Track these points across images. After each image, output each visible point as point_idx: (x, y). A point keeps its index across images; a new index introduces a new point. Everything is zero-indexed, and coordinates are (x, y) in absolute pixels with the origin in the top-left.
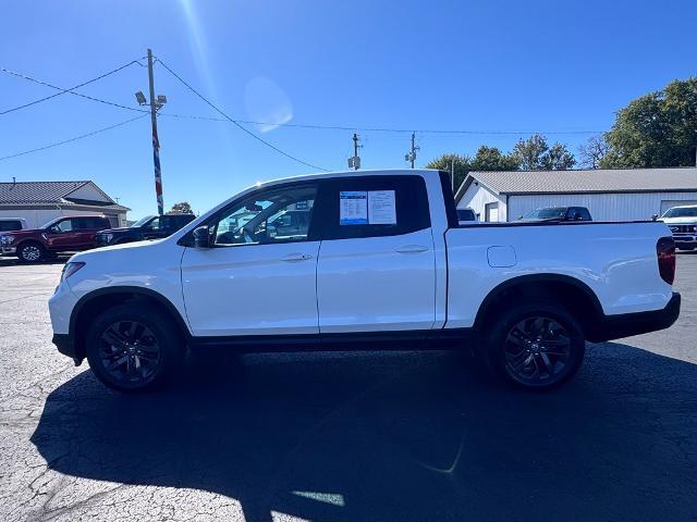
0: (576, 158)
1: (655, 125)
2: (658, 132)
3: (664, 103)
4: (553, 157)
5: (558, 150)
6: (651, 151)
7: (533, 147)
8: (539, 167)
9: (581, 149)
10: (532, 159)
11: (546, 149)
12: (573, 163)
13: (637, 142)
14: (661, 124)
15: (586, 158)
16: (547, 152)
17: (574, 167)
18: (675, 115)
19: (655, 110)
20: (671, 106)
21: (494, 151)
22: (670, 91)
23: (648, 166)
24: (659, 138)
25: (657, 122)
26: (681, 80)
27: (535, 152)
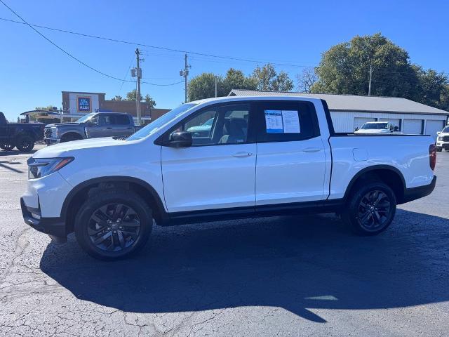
0: (294, 84)
1: (345, 65)
2: (346, 70)
3: (350, 50)
4: (279, 81)
5: (282, 77)
6: (343, 83)
7: (266, 72)
8: (269, 88)
9: (298, 76)
10: (265, 82)
11: (275, 75)
12: (292, 87)
13: (335, 75)
14: (348, 65)
15: (300, 84)
16: (276, 77)
17: (293, 90)
18: (356, 60)
19: (345, 55)
20: (354, 53)
21: (239, 73)
22: (354, 42)
23: (340, 93)
24: (347, 74)
25: (346, 63)
26: (360, 36)
27: (267, 77)
